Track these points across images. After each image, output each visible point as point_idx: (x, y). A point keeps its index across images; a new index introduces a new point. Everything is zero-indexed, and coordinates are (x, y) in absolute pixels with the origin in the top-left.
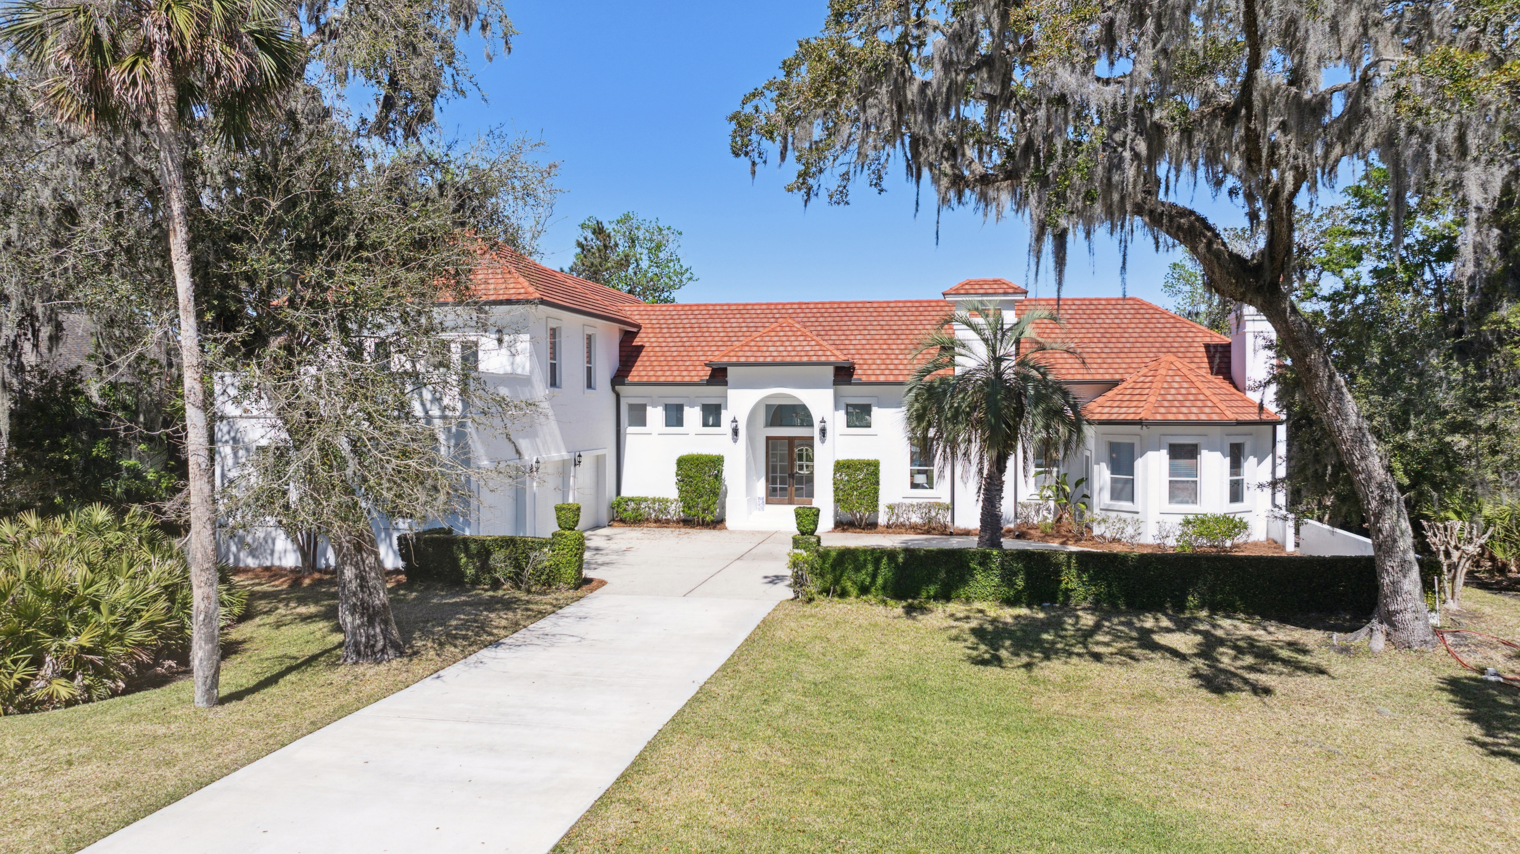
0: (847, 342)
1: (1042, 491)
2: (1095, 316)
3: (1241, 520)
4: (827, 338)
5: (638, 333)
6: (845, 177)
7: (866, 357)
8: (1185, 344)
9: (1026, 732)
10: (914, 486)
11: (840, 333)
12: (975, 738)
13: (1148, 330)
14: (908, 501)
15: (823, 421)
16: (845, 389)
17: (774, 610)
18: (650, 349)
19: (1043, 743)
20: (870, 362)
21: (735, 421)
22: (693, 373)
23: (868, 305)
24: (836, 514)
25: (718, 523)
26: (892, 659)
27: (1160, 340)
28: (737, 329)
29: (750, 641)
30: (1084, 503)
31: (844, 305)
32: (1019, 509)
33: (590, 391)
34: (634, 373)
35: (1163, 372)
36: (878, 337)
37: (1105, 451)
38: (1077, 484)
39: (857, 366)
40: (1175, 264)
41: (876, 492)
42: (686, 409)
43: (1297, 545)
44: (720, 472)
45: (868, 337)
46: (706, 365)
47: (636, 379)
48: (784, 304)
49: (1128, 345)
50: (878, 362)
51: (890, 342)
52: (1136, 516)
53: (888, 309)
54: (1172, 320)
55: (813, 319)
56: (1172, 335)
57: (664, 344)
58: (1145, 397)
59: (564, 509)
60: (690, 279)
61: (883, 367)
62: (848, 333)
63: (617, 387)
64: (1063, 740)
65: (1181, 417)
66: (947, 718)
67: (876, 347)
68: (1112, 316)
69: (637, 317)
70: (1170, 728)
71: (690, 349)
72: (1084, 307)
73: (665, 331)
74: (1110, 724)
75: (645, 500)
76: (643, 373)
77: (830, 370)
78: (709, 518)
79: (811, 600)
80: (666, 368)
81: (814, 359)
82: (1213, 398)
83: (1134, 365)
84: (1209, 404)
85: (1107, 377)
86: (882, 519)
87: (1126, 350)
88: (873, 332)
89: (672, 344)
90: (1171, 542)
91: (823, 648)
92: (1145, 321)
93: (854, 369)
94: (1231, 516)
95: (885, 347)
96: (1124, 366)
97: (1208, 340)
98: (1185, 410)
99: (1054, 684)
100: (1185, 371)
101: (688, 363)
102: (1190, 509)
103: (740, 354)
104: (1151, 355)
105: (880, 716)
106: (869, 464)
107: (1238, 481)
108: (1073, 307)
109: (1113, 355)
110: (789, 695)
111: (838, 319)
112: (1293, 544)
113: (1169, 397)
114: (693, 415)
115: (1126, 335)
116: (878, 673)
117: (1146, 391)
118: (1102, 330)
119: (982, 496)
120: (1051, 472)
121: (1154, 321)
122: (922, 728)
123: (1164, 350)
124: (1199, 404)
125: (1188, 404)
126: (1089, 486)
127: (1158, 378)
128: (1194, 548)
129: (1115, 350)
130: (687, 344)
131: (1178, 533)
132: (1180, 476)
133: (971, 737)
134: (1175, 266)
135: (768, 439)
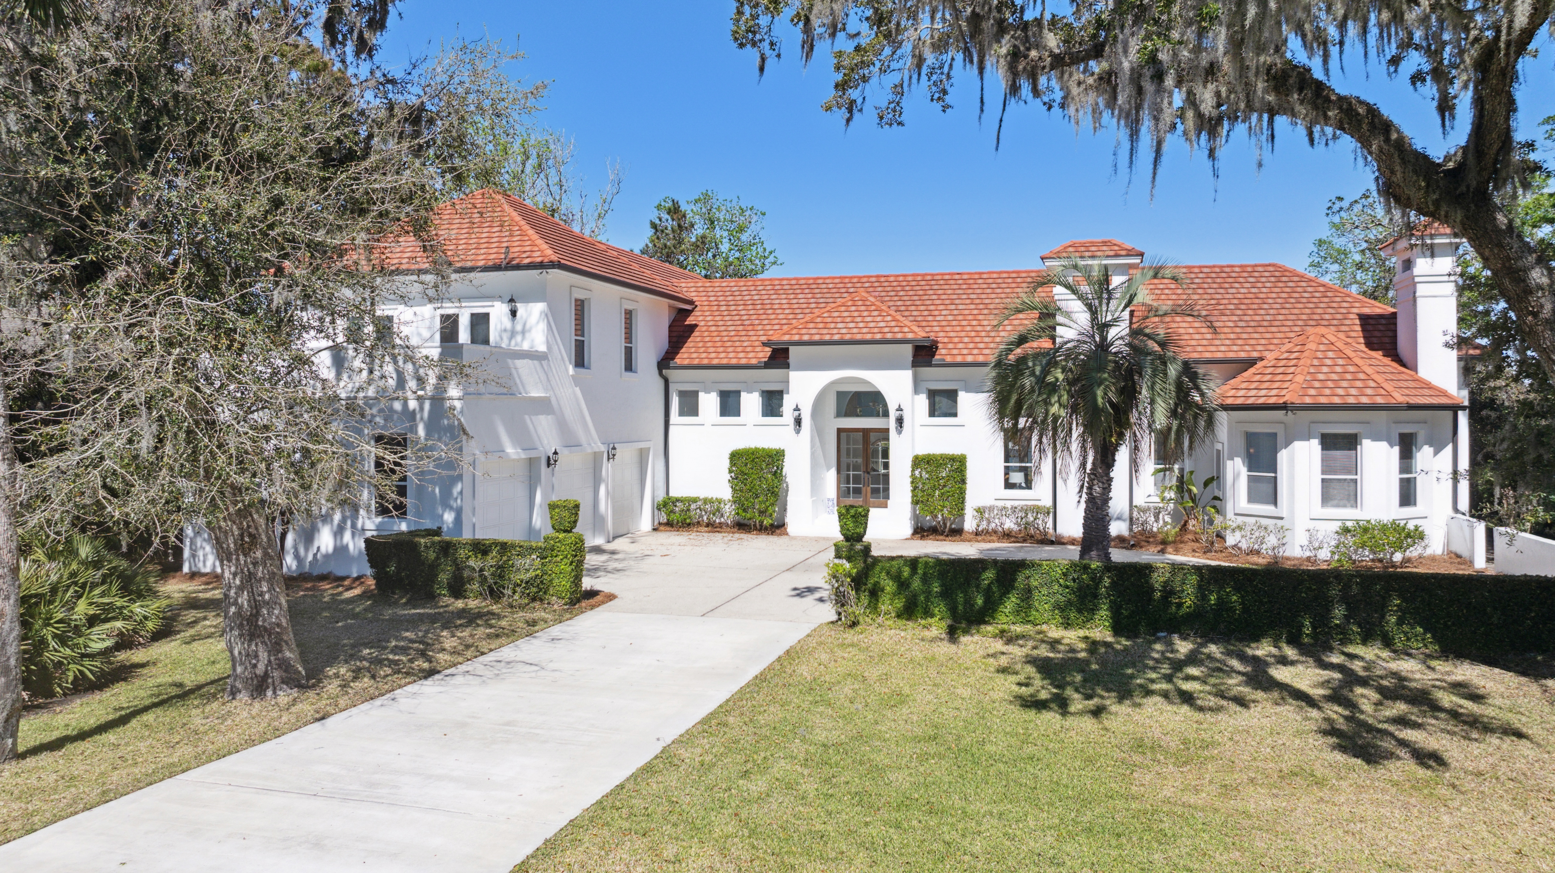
0: (930, 318)
1: (1163, 492)
2: (1227, 285)
3: (1417, 528)
4: (907, 313)
5: (692, 310)
6: (899, 90)
7: (952, 334)
8: (1339, 316)
9: (1119, 835)
10: (1009, 485)
11: (922, 308)
12: (1037, 846)
13: (1292, 300)
14: (1000, 504)
15: (900, 409)
16: (926, 371)
17: (808, 636)
18: (704, 329)
19: (1142, 856)
20: (956, 340)
21: (797, 409)
22: (751, 355)
23: (957, 277)
24: (916, 517)
25: (777, 528)
26: (943, 710)
27: (1307, 311)
28: (804, 306)
29: (761, 679)
30: (1214, 507)
31: (929, 278)
32: (1135, 514)
33: (629, 374)
34: (683, 354)
35: (1312, 346)
36: (967, 312)
37: (1241, 443)
38: (1206, 484)
39: (940, 345)
40: (1320, 240)
41: (962, 492)
42: (744, 396)
43: (1490, 560)
44: (780, 468)
45: (955, 312)
46: (764, 344)
47: (686, 362)
48: (860, 277)
49: (1268, 318)
50: (966, 340)
51: (980, 317)
52: (1280, 523)
53: (980, 281)
54: (1321, 289)
55: (892, 294)
56: (1322, 305)
57: (721, 323)
58: (1290, 377)
59: (558, 506)
60: (775, 263)
61: (971, 346)
62: (932, 308)
63: (664, 371)
64: (1173, 853)
65: (1337, 400)
66: (1001, 807)
67: (964, 323)
68: (1248, 285)
69: (694, 294)
70: (1340, 832)
71: (750, 328)
72: (1214, 275)
73: (723, 308)
74: (1246, 823)
75: (695, 500)
76: (694, 356)
77: (908, 349)
78: (767, 522)
79: (854, 624)
80: (721, 349)
81: (889, 336)
82: (1376, 377)
83: (1275, 341)
84: (1372, 384)
85: (1243, 355)
86: (970, 524)
87: (1265, 324)
88: (961, 307)
89: (729, 323)
90: (1324, 554)
91: (854, 691)
92: (1288, 290)
93: (937, 348)
94: (1402, 523)
95: (974, 323)
96: (1263, 342)
97: (1367, 311)
98: (1340, 392)
99: (1166, 752)
100: (1340, 345)
101: (745, 344)
102: (1350, 514)
103: (804, 331)
104: (1296, 329)
105: (904, 804)
106: (953, 459)
107: (1408, 480)
108: (1201, 275)
109: (1250, 330)
110: (782, 763)
111: (921, 293)
112: (1484, 559)
113: (1321, 377)
114: (751, 402)
115: (1266, 306)
116: (918, 731)
117: (1292, 370)
118: (1235, 301)
119: (1084, 496)
120: (1171, 470)
121: (1299, 289)
122: (960, 826)
123: (1312, 323)
124: (1359, 384)
125: (1344, 384)
126: (1221, 486)
127: (1306, 354)
128: (1354, 562)
129: (1252, 324)
130: (747, 323)
131: (1333, 543)
132: (1335, 473)
133: (1032, 844)
134: (1320, 243)
135: (839, 431)
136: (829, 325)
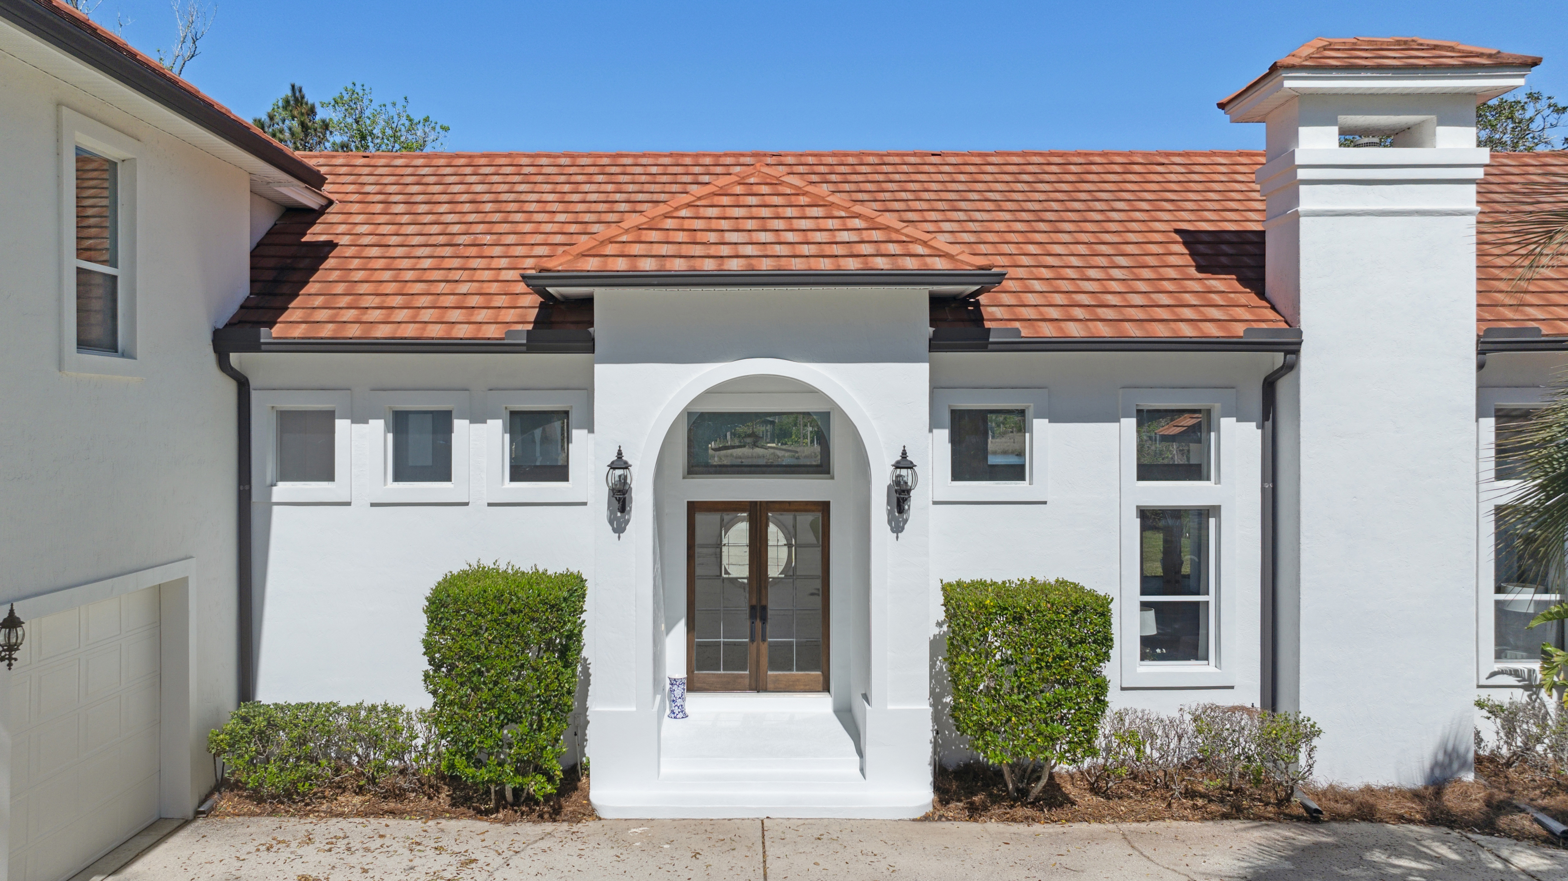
5: (322, 211)
10: (1153, 651)
15: (905, 464)
16: (963, 363)
18: (351, 252)
21: (616, 463)
22: (482, 315)
25: (563, 799)
28: (602, 207)
34: (293, 313)
42: (460, 426)
44: (574, 637)
47: (298, 332)
50: (1038, 286)
57: (395, 240)
63: (235, 359)
73: (400, 208)
76: (322, 316)
77: (921, 301)
78: (535, 786)
80: (397, 302)
101: (464, 288)
103: (636, 249)
114: (480, 445)
135: (693, 508)
136: (700, 237)
